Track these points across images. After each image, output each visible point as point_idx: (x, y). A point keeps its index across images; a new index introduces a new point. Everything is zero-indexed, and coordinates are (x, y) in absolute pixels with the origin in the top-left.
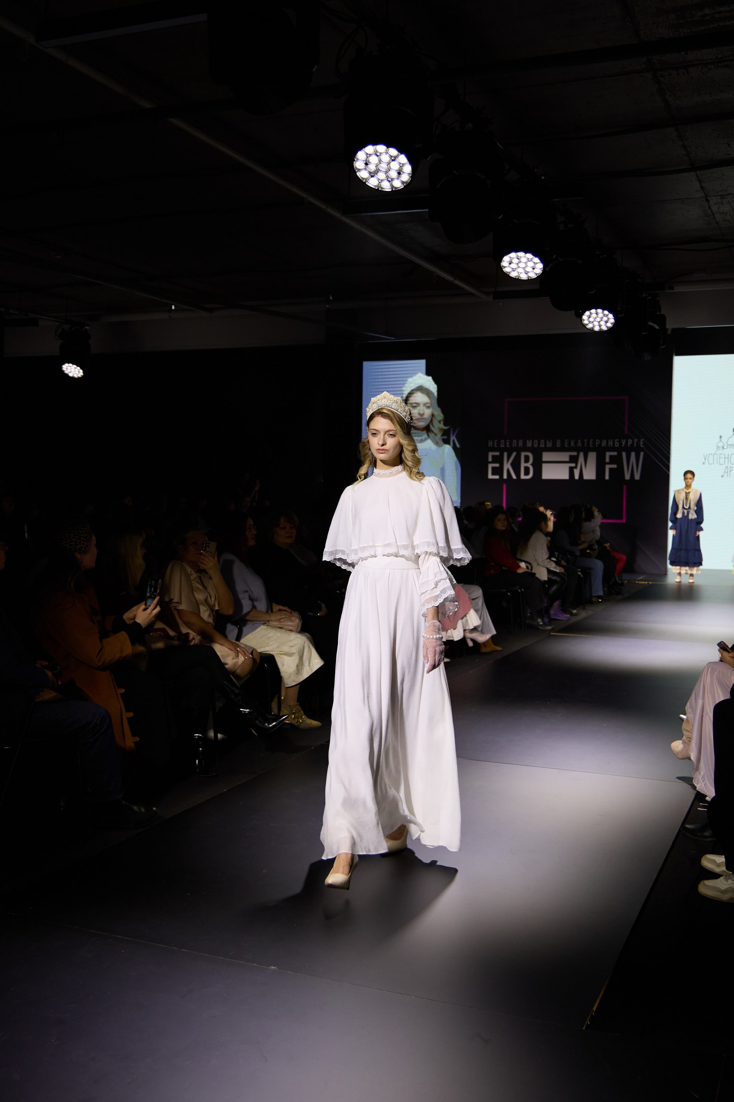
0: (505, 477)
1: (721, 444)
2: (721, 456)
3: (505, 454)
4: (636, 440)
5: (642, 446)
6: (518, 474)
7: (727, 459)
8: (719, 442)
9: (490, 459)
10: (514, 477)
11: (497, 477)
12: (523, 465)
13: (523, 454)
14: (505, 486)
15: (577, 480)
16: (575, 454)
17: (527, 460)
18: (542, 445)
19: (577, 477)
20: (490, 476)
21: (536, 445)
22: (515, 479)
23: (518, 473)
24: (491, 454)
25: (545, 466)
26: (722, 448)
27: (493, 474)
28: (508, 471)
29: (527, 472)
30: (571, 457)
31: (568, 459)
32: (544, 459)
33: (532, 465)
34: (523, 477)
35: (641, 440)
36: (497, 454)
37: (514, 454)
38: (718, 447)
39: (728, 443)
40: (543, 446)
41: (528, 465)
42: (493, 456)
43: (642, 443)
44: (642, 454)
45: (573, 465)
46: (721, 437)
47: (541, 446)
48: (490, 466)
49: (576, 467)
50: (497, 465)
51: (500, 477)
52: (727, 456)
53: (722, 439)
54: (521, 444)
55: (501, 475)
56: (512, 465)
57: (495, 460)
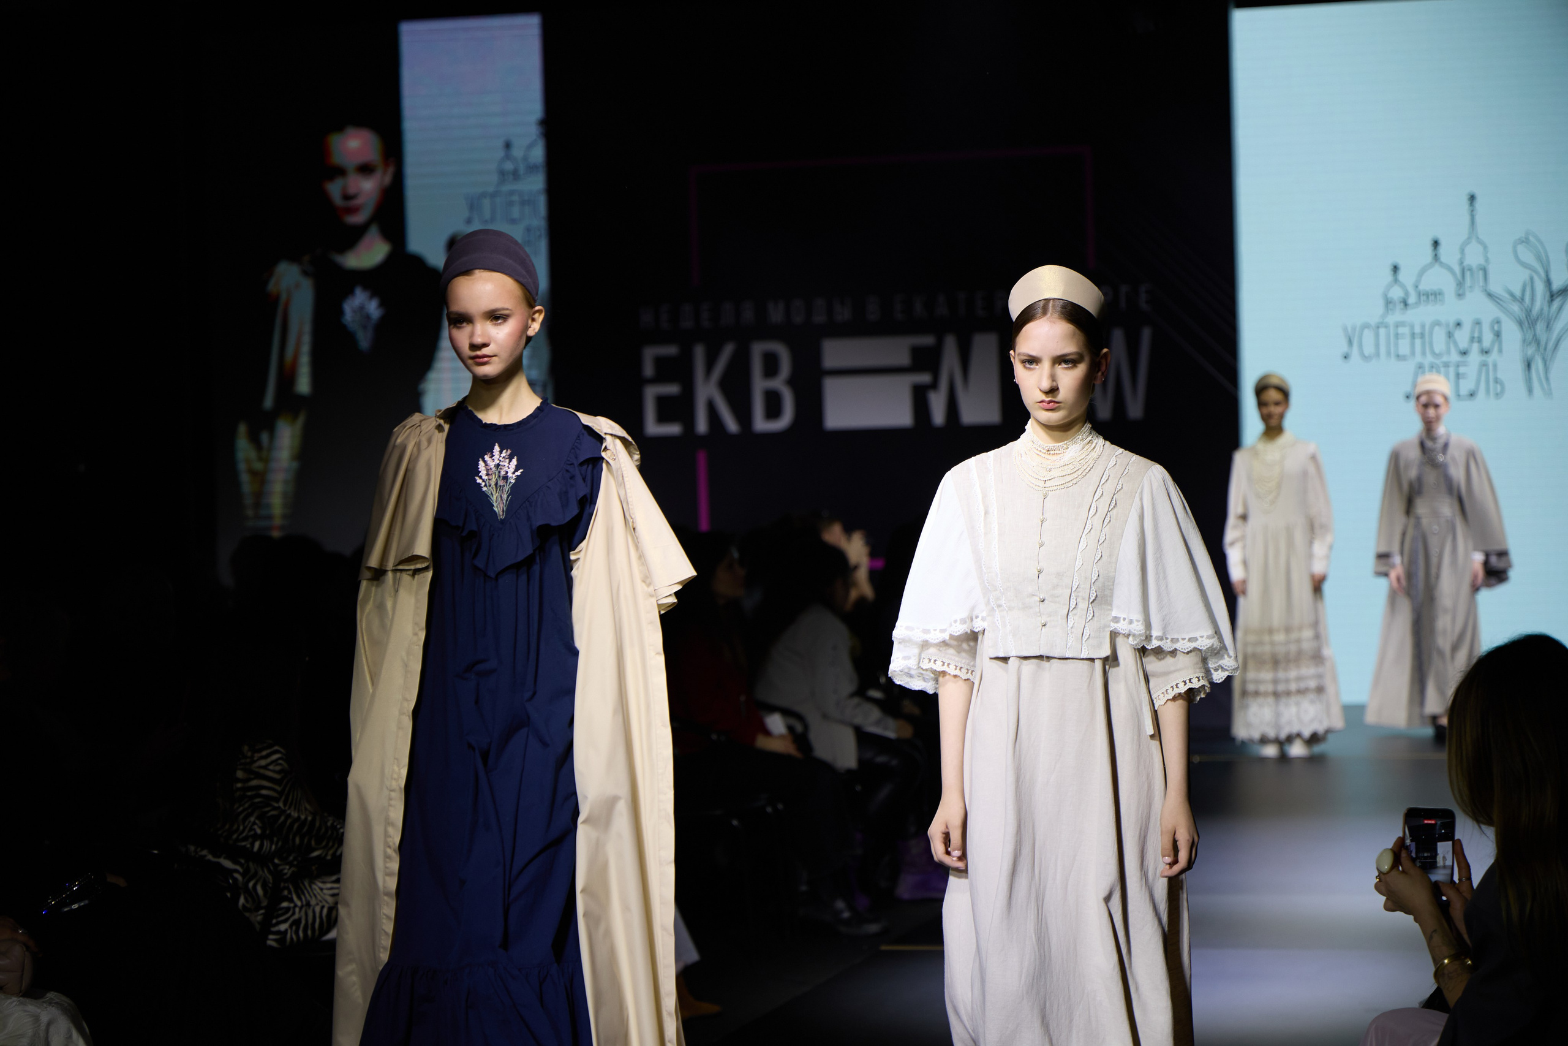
0: (702, 426)
1: (1396, 293)
2: (1401, 330)
3: (699, 353)
4: (1124, 289)
5: (1144, 307)
6: (743, 414)
7: (1418, 342)
8: (1389, 287)
9: (649, 370)
10: (732, 425)
11: (673, 429)
12: (759, 385)
13: (758, 349)
14: (702, 458)
15: (939, 428)
16: (928, 340)
17: (771, 367)
18: (820, 315)
19: (938, 417)
20: (652, 428)
21: (799, 317)
22: (734, 434)
23: (743, 412)
24: (650, 354)
25: (832, 386)
26: (1402, 305)
27: (660, 420)
28: (710, 405)
29: (773, 409)
30: (918, 352)
31: (907, 361)
32: (829, 363)
33: (787, 382)
34: (761, 424)
35: (1143, 288)
36: (671, 350)
37: (728, 351)
38: (1388, 303)
39: (1422, 287)
40: (824, 320)
41: (779, 384)
42: (657, 360)
43: (1144, 297)
44: (1146, 334)
45: (925, 378)
46: (1395, 269)
47: (816, 320)
48: (651, 393)
49: (934, 385)
50: (672, 389)
51: (683, 429)
52: (1417, 330)
53: (1402, 276)
54: (748, 314)
55: (689, 422)
56: (725, 385)
57: (666, 371)
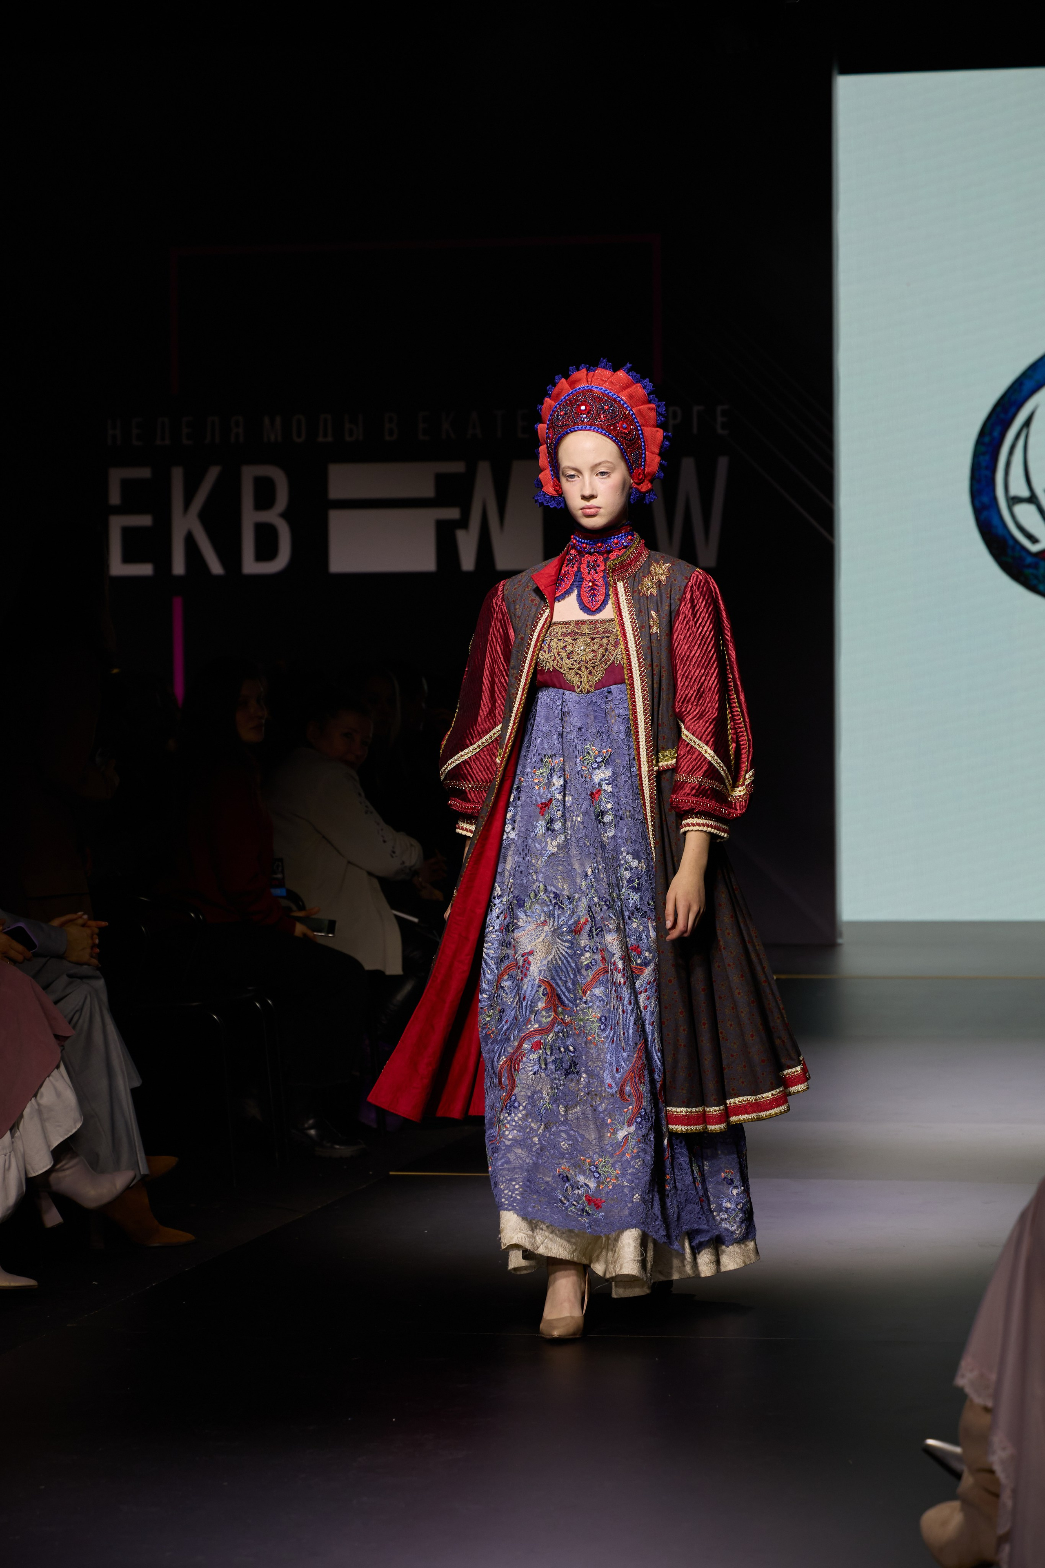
0: (179, 567)
3: (177, 475)
4: (696, 409)
5: (720, 431)
6: (231, 553)
9: (115, 498)
10: (216, 567)
11: (145, 570)
12: (250, 518)
13: (249, 474)
14: (179, 607)
15: (468, 574)
16: (457, 467)
17: (264, 500)
18: (325, 436)
19: (468, 562)
20: (118, 568)
21: (299, 436)
22: (218, 577)
23: (230, 550)
24: (116, 476)
25: (337, 520)
27: (128, 558)
28: (190, 542)
29: (266, 548)
30: (441, 480)
31: (429, 492)
32: (335, 492)
33: (284, 515)
34: (251, 566)
35: (719, 408)
36: (145, 473)
37: (213, 473)
40: (330, 439)
41: (272, 517)
42: (126, 484)
43: (720, 419)
44: (723, 463)
45: (453, 513)
47: (321, 439)
48: (117, 524)
49: (463, 523)
50: (145, 521)
51: (156, 569)
54: (239, 431)
55: (163, 561)
56: (204, 517)
57: (137, 498)
